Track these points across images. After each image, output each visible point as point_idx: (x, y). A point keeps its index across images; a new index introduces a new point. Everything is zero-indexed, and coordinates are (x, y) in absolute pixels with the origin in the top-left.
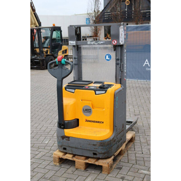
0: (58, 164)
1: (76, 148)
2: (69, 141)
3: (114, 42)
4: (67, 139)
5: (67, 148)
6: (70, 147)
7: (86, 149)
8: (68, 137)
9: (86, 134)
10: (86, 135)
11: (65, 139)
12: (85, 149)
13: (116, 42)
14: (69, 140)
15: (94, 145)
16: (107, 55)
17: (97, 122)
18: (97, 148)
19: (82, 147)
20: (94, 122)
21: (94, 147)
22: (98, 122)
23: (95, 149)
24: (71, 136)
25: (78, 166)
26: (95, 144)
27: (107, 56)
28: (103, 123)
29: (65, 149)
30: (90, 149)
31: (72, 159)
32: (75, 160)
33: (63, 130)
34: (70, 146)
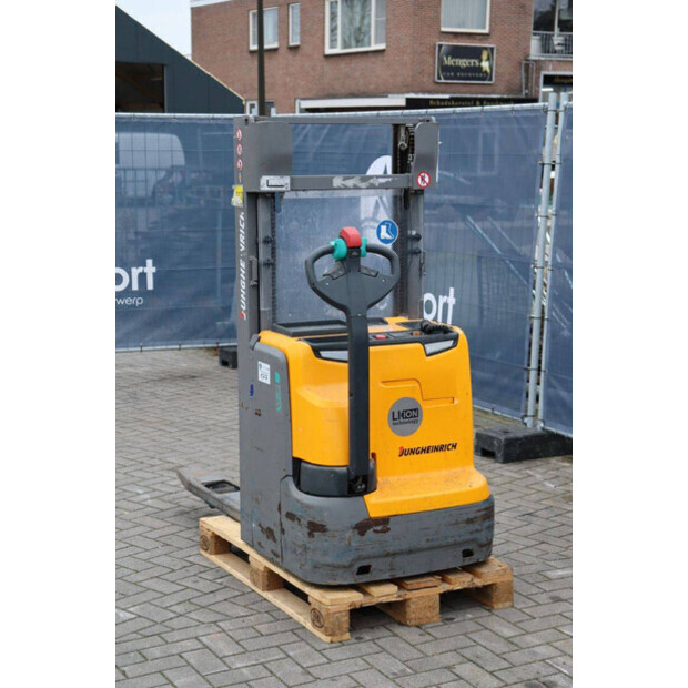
0: (347, 635)
1: (410, 552)
2: (388, 534)
3: (423, 179)
4: (379, 528)
5: (374, 564)
6: (388, 555)
7: (444, 543)
8: (384, 521)
9: (442, 493)
10: (443, 495)
11: (370, 533)
12: (440, 547)
13: (427, 179)
14: (389, 529)
15: (470, 521)
16: (383, 223)
17: (436, 449)
18: (477, 531)
19: (433, 540)
20: (427, 450)
21: (471, 527)
22: (441, 448)
23: (471, 533)
24: (394, 513)
25: (421, 616)
26: (472, 516)
27: (384, 228)
28: (454, 446)
29: (364, 570)
30: (458, 539)
31: (400, 596)
32: (407, 597)
33: (359, 498)
34: (391, 550)
